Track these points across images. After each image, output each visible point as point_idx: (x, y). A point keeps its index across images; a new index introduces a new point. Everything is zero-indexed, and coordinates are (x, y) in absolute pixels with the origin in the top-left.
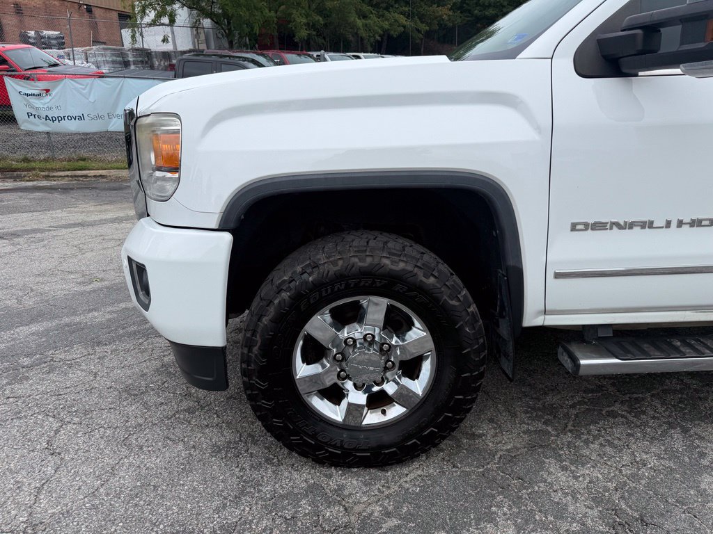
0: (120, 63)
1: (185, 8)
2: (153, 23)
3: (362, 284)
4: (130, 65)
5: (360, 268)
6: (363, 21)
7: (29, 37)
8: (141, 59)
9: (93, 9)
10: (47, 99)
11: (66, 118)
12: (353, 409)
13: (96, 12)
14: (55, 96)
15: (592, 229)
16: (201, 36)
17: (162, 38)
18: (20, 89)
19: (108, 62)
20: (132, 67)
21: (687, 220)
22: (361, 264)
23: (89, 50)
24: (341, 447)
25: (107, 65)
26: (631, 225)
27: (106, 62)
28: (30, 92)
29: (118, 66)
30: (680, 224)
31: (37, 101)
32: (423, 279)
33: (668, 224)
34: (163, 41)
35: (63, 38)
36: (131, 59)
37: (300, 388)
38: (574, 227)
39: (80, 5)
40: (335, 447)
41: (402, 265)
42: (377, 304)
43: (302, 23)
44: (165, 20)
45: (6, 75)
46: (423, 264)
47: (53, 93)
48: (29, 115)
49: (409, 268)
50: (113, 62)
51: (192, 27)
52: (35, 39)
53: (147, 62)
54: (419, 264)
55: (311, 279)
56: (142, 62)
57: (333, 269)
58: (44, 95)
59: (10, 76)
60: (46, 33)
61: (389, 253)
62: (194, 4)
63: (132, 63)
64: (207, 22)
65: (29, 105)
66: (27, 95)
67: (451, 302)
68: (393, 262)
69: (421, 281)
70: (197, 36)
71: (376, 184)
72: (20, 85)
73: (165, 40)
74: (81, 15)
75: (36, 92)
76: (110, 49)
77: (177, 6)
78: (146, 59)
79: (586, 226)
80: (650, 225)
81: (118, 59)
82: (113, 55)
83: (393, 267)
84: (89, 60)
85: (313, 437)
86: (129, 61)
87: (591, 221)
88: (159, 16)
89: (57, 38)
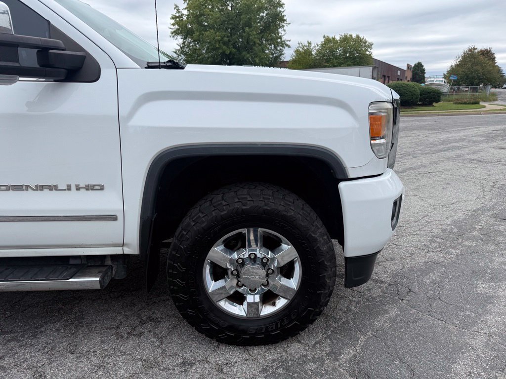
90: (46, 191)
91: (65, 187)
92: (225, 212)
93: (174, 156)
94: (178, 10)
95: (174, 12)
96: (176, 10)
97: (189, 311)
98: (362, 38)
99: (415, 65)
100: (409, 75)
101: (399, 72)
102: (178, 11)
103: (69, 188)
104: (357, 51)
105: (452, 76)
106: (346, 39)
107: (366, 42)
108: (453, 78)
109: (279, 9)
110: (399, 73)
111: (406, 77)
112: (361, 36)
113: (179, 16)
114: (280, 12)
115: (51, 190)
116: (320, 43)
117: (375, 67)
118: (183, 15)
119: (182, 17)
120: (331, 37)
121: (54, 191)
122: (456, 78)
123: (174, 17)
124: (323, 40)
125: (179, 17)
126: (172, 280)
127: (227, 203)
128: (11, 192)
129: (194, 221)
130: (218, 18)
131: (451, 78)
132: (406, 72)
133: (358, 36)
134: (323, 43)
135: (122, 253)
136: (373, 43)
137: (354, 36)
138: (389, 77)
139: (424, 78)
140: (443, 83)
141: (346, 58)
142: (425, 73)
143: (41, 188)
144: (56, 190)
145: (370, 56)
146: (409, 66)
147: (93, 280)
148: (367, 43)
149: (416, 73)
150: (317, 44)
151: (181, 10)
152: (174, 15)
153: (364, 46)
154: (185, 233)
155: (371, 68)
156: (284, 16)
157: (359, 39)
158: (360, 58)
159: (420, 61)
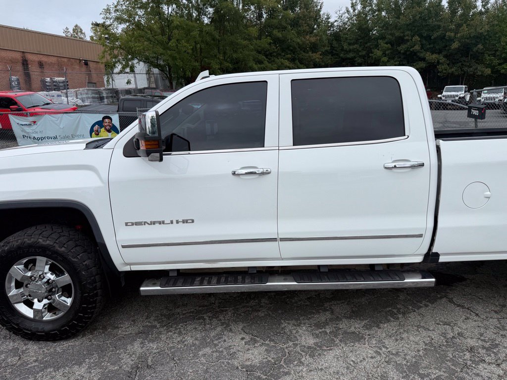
0: (97, 98)
1: (141, 63)
2: (121, 72)
3: (30, 251)
4: (104, 99)
5: (28, 243)
6: (259, 66)
7: (46, 82)
8: (111, 95)
9: (89, 63)
10: (34, 127)
11: (46, 138)
12: (36, 312)
13: (91, 64)
14: (39, 125)
15: (136, 225)
16: (151, 78)
17: (127, 81)
18: (18, 121)
19: (89, 98)
20: (106, 100)
21: (180, 220)
22: (28, 242)
23: (78, 91)
24: (30, 330)
25: (89, 100)
26: (154, 223)
27: (88, 98)
28: (24, 123)
29: (96, 100)
30: (178, 222)
31: (28, 128)
32: (58, 248)
33: (172, 222)
34: (127, 83)
35: (67, 82)
36: (105, 95)
37: (11, 300)
38: (126, 224)
39: (80, 61)
40: (27, 330)
41: (48, 242)
42: (41, 260)
43: (217, 69)
44: (128, 70)
45: (10, 114)
46: (59, 242)
47: (38, 123)
48: (24, 136)
49: (51, 244)
50: (93, 98)
51: (146, 74)
52: (50, 83)
53: (115, 97)
54: (57, 242)
55: (6, 248)
56: (112, 97)
57: (16, 244)
58: (33, 124)
59: (12, 114)
60: (57, 79)
61: (42, 237)
62: (146, 60)
63: (105, 98)
64: (156, 71)
65: (23, 131)
66: (22, 125)
67: (73, 259)
68: (44, 241)
69: (57, 249)
70: (149, 79)
71: (29, 206)
72: (18, 119)
73: (129, 82)
74: (81, 66)
75: (27, 123)
76: (91, 90)
77: (136, 61)
78: (115, 95)
79: (133, 224)
80: (163, 222)
81: (96, 96)
82: (93, 93)
83: (44, 243)
84: (78, 97)
85: (17, 325)
86: (103, 97)
87: (134, 221)
88: (124, 68)
89: (63, 82)
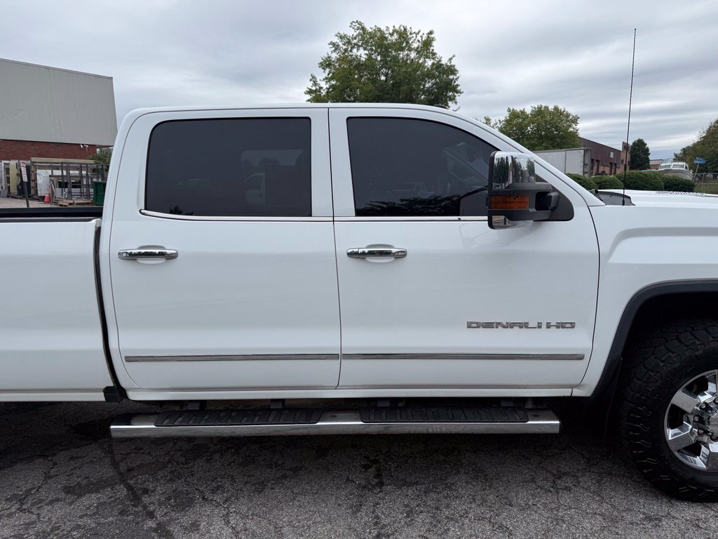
90: (516, 328)
91: (536, 325)
92: (701, 352)
93: (655, 294)
94: (314, 82)
95: (310, 85)
96: (312, 82)
97: (649, 460)
98: (563, 110)
99: (634, 143)
100: (626, 157)
101: (612, 153)
102: (315, 84)
103: (540, 326)
104: (557, 128)
105: (697, 158)
106: (540, 112)
107: (568, 115)
108: (699, 162)
109: (451, 77)
110: (612, 155)
111: (622, 161)
112: (561, 107)
113: (316, 89)
114: (452, 80)
115: (521, 327)
116: (504, 119)
117: (587, 150)
118: (322, 88)
119: (320, 92)
120: (518, 110)
121: (524, 329)
122: (703, 162)
123: (310, 92)
124: (507, 114)
125: (315, 91)
126: (632, 424)
127: (700, 342)
128: (481, 329)
129: (662, 361)
130: (370, 92)
131: (695, 162)
132: (622, 153)
133: (556, 109)
134: (508, 118)
135: (569, 394)
136: (578, 116)
137: (551, 108)
138: (598, 161)
139: (648, 160)
140: (684, 169)
141: (541, 137)
142: (649, 154)
143: (511, 325)
144: (527, 327)
145: (574, 135)
146: (625, 146)
147: (551, 423)
148: (571, 117)
149: (636, 154)
150: (500, 121)
151: (319, 82)
152: (310, 89)
153: (567, 121)
154: (653, 374)
155: (583, 151)
156: (457, 85)
157: (558, 112)
158: (562, 137)
159: (641, 138)
